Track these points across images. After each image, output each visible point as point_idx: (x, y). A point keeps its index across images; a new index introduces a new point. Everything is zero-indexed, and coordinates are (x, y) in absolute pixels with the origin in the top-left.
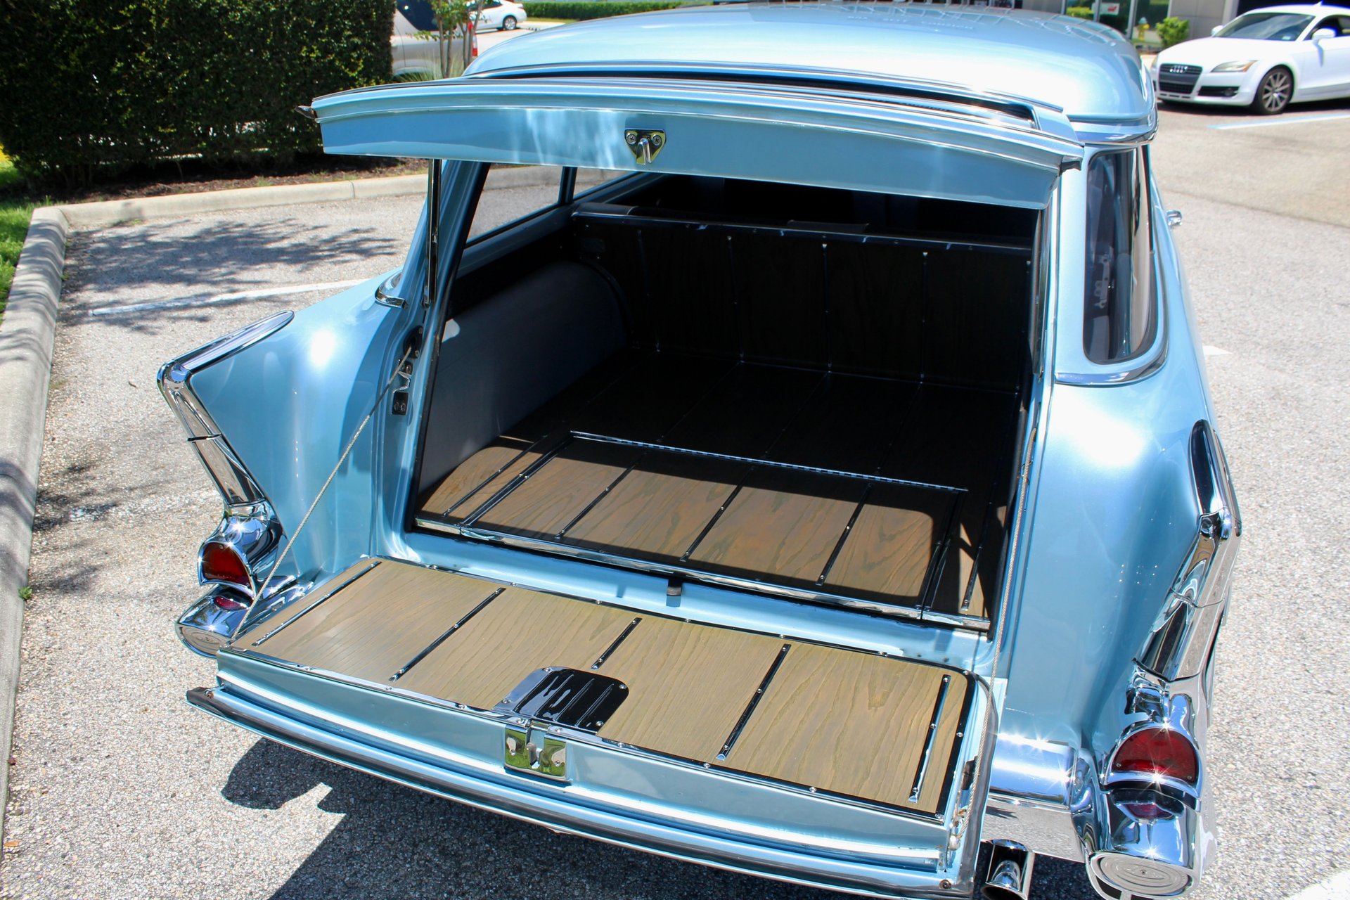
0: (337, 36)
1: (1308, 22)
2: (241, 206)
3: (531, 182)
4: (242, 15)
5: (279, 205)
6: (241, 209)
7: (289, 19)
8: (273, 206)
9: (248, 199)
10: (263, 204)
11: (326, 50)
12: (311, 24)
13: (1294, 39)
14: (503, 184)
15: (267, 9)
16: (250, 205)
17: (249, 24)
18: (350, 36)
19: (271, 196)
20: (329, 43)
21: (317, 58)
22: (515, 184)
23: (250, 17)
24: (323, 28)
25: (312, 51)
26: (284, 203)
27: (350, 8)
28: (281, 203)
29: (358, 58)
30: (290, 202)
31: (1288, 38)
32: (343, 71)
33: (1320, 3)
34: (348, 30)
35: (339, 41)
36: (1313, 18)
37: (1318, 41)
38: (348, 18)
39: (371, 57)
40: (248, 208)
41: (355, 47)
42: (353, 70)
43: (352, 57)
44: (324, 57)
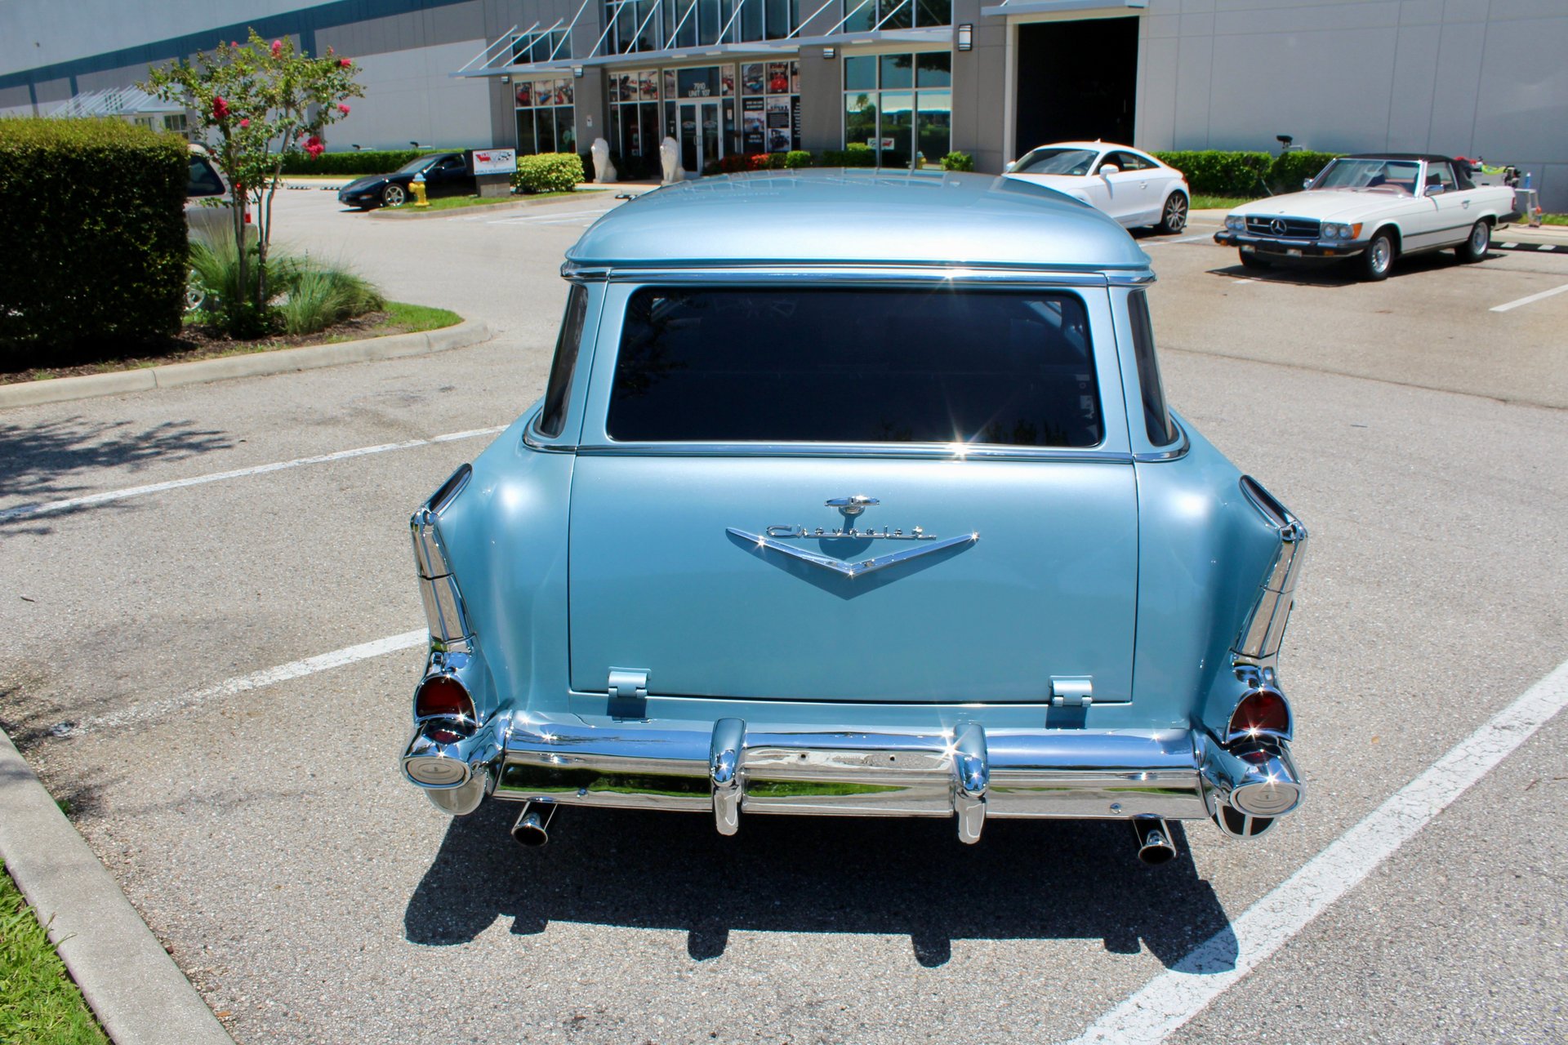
0: (125, 205)
1: (1093, 157)
2: (22, 403)
3: (353, 358)
4: (10, 184)
5: (68, 400)
6: (22, 407)
7: (67, 187)
8: (60, 401)
9: (30, 395)
10: (49, 400)
11: (112, 221)
12: (93, 193)
13: (1084, 174)
14: (323, 363)
15: (40, 176)
16: (32, 402)
17: (19, 194)
18: (139, 206)
19: (58, 390)
20: (115, 214)
21: (102, 231)
22: (336, 361)
23: (19, 185)
24: (108, 197)
25: (96, 223)
26: (74, 396)
27: (139, 174)
28: (69, 398)
29: (150, 230)
30: (81, 396)
31: (1079, 173)
32: (132, 244)
33: (1099, 140)
34: (138, 199)
35: (127, 211)
36: (1097, 153)
37: (1105, 175)
38: (136, 185)
39: (164, 227)
40: (30, 406)
41: (146, 218)
42: (144, 244)
43: (143, 229)
44: (109, 229)
